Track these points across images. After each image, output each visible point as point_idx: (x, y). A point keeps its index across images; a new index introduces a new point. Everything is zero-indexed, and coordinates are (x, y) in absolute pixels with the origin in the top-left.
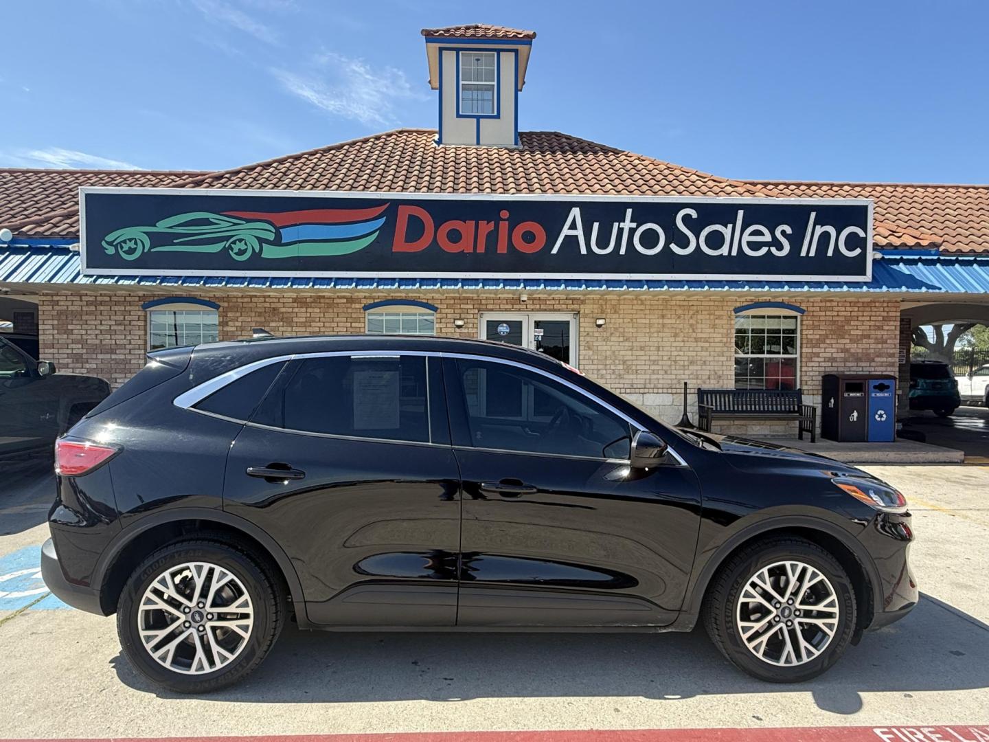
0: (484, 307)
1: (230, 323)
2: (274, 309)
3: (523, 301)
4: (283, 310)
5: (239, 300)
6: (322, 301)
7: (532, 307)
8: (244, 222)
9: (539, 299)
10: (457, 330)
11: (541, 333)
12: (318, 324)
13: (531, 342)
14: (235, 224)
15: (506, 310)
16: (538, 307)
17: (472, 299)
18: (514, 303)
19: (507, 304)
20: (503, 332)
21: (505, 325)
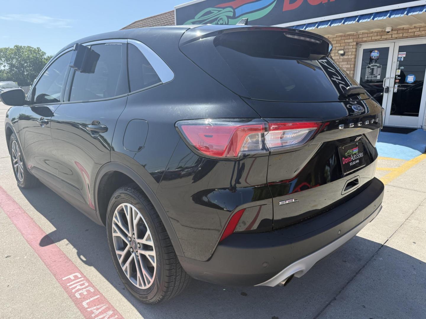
0: (360, 40)
3: (389, 32)
7: (396, 36)
9: (403, 29)
10: (341, 57)
11: (403, 55)
13: (394, 62)
14: (219, 11)
15: (376, 40)
16: (401, 35)
17: (353, 35)
18: (382, 34)
19: (377, 36)
20: (375, 56)
21: (376, 51)
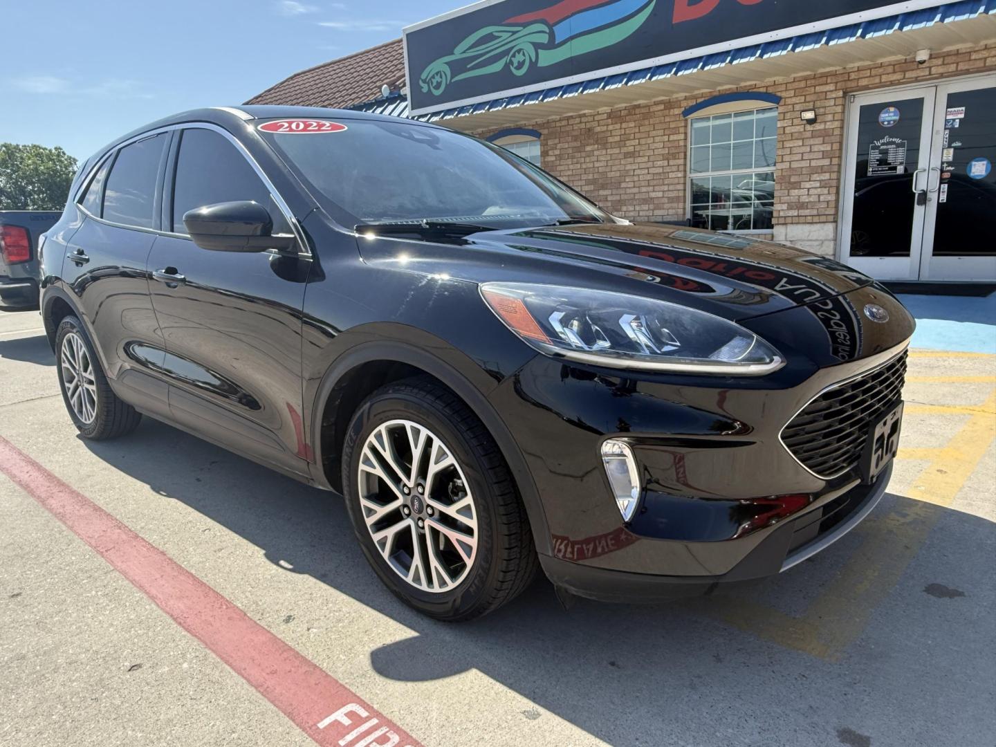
0: (853, 84)
1: (550, 153)
2: (589, 130)
3: (922, 62)
4: (598, 129)
5: (558, 124)
6: (637, 111)
7: (941, 70)
8: (521, 28)
9: (957, 53)
10: (809, 127)
11: (959, 114)
12: (633, 143)
13: (938, 132)
14: (514, 33)
15: (892, 84)
16: (952, 68)
17: (835, 74)
18: (907, 68)
19: (894, 72)
20: (889, 122)
21: (892, 109)
